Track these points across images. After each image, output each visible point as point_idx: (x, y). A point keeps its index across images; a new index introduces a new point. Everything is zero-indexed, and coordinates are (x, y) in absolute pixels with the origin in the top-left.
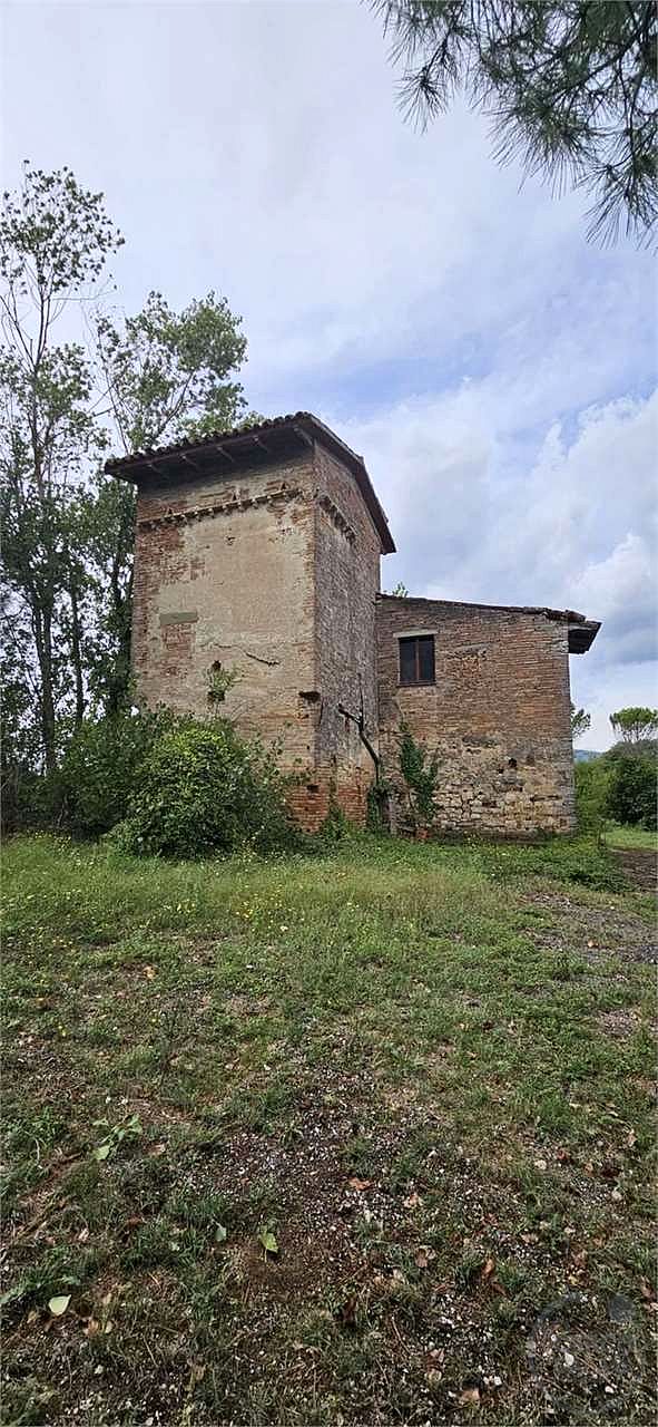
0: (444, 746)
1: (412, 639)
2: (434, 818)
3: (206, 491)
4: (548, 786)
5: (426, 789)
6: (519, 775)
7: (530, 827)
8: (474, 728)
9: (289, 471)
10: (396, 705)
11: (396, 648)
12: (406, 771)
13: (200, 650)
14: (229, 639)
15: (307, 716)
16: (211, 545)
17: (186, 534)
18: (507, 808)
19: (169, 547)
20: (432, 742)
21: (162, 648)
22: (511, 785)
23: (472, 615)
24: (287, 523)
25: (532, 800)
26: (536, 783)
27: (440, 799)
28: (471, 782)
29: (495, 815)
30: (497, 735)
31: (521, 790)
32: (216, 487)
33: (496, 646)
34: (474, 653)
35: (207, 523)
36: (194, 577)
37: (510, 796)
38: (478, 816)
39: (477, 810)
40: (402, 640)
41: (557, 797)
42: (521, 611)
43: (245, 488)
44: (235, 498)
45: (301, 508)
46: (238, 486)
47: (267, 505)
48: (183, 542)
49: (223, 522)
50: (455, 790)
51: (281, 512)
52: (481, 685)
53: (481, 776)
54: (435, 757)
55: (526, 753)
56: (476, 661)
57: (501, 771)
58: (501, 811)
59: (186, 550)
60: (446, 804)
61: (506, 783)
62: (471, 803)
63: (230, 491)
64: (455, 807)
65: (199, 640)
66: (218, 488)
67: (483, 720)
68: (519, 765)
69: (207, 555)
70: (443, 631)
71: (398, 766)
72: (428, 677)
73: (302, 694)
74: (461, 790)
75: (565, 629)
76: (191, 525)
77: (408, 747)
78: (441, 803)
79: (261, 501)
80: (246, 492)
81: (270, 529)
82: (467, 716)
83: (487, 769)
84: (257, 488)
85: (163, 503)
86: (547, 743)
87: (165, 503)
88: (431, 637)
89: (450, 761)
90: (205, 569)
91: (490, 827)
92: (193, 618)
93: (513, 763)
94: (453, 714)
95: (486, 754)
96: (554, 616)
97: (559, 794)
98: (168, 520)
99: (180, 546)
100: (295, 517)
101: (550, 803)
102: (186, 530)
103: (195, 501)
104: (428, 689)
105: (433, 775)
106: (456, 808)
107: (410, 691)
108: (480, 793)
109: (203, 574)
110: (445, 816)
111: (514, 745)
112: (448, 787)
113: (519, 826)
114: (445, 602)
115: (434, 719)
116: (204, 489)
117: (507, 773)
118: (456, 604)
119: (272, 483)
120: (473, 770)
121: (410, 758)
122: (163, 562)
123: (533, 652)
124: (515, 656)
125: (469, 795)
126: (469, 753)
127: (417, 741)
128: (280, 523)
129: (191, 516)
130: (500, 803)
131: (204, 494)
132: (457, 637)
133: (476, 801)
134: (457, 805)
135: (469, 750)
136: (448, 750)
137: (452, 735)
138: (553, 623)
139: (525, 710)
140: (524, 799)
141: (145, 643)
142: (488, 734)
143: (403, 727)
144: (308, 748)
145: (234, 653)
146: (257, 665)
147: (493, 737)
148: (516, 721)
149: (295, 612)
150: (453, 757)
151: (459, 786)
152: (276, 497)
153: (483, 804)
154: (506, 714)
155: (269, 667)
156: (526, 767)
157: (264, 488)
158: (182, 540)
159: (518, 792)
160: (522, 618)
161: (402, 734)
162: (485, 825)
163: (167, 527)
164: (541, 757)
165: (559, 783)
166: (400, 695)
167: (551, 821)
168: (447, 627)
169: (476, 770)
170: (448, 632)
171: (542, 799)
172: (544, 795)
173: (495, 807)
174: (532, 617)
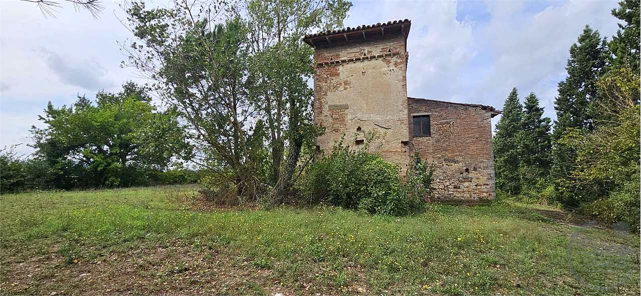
1: (419, 116)
2: (432, 194)
3: (349, 50)
4: (483, 180)
5: (428, 181)
6: (470, 175)
7: (475, 197)
8: (449, 155)
9: (392, 44)
10: (413, 145)
11: (412, 120)
13: (350, 121)
14: (365, 117)
15: (406, 152)
16: (354, 75)
18: (465, 189)
19: (332, 75)
20: (430, 161)
21: (330, 120)
22: (466, 179)
23: (447, 107)
24: (392, 67)
25: (476, 185)
26: (478, 178)
27: (434, 185)
28: (449, 178)
29: (459, 192)
30: (460, 158)
31: (471, 181)
32: (355, 49)
33: (458, 120)
34: (448, 123)
35: (351, 65)
36: (345, 89)
37: (466, 184)
38: (452, 193)
39: (452, 190)
40: (414, 117)
41: (487, 185)
42: (469, 105)
43: (370, 50)
44: (365, 55)
45: (399, 61)
46: (366, 49)
47: (382, 58)
48: (339, 73)
49: (359, 65)
50: (441, 181)
51: (389, 62)
52: (452, 137)
53: (453, 176)
54: (432, 167)
55: (473, 166)
56: (450, 127)
57: (462, 173)
58: (462, 190)
59: (341, 76)
60: (437, 187)
61: (464, 179)
62: (449, 187)
63: (362, 51)
65: (349, 117)
67: (453, 151)
68: (470, 171)
69: (351, 79)
70: (434, 113)
72: (428, 133)
73: (402, 142)
74: (444, 182)
75: (489, 114)
76: (343, 66)
78: (434, 187)
79: (379, 57)
80: (371, 52)
81: (384, 69)
82: (446, 150)
83: (456, 173)
84: (376, 50)
85: (328, 55)
86: (482, 162)
87: (329, 55)
88: (428, 116)
89: (438, 169)
90: (352, 86)
91: (458, 197)
92: (346, 107)
93: (467, 170)
94: (439, 149)
95: (455, 166)
96: (484, 108)
97: (488, 183)
98: (332, 63)
99: (338, 75)
100: (396, 64)
101: (484, 187)
102: (341, 68)
103: (345, 54)
104: (427, 138)
105: (431, 175)
106: (442, 189)
107: (420, 139)
108: (453, 183)
109: (350, 88)
110: (437, 193)
111: (467, 162)
112: (438, 180)
113: (471, 197)
114: (435, 101)
115: (431, 151)
116: (349, 49)
117: (465, 174)
118: (440, 102)
119: (383, 49)
122: (329, 81)
123: (476, 123)
124: (467, 124)
125: (448, 183)
126: (447, 166)
127: (423, 160)
128: (389, 67)
129: (344, 61)
130: (462, 187)
131: (348, 52)
132: (441, 116)
133: (451, 186)
135: (447, 165)
136: (437, 164)
137: (439, 158)
138: (484, 111)
139: (472, 148)
140: (472, 186)
141: (322, 118)
142: (455, 158)
143: (417, 154)
144: (407, 165)
145: (368, 124)
146: (379, 129)
147: (458, 159)
148: (468, 152)
149: (397, 106)
150: (440, 168)
151: (443, 180)
152: (386, 55)
153: (454, 188)
154: (464, 149)
155: (385, 130)
156: (473, 172)
157: (381, 50)
158: (339, 72)
159: (470, 183)
160: (470, 109)
161: (416, 158)
162: (455, 196)
163: (330, 66)
164: (480, 168)
165: (488, 179)
166: (415, 141)
167: (485, 195)
168: (436, 112)
169: (450, 173)
170: (436, 114)
171: (481, 185)
172: (481, 183)
173: (459, 188)
174: (475, 108)
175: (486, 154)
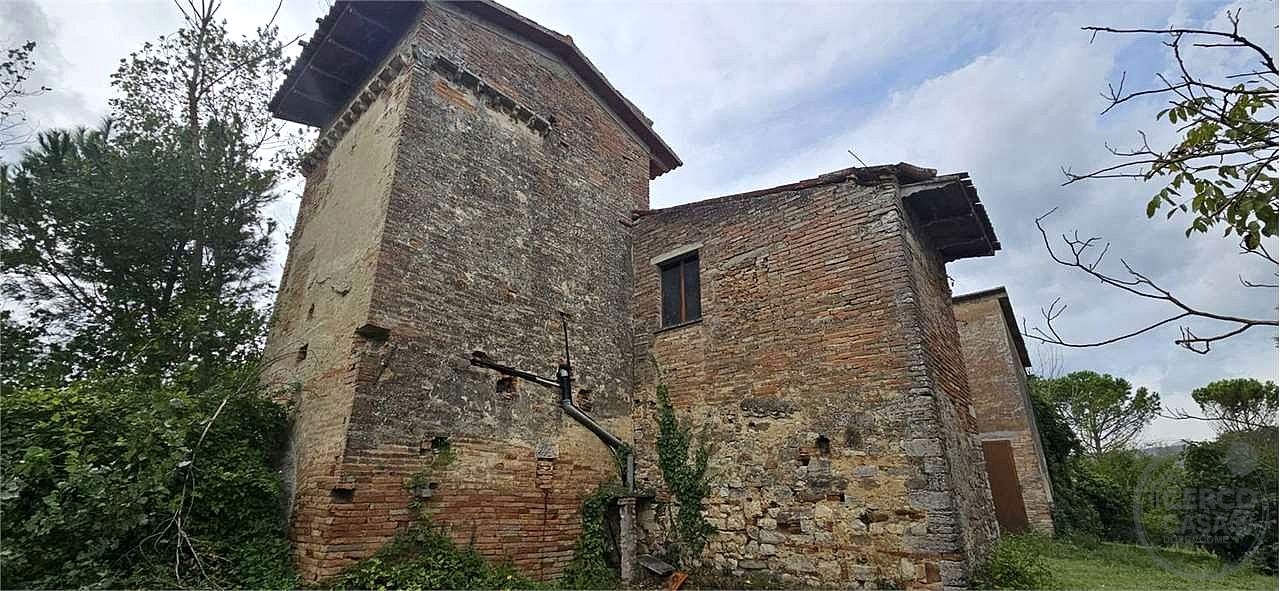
0: (716, 419)
1: (675, 261)
2: (705, 551)
4: (892, 491)
5: (693, 495)
6: (838, 468)
8: (758, 386)
10: (653, 360)
11: (656, 279)
12: (665, 464)
13: (307, 293)
14: (326, 271)
15: (354, 366)
16: (341, 161)
17: (330, 160)
18: (822, 536)
20: (698, 414)
22: (830, 489)
23: (744, 211)
24: (391, 103)
25: (866, 519)
26: (868, 483)
27: (713, 516)
28: (758, 481)
29: (799, 548)
30: (793, 395)
31: (842, 499)
33: (781, 246)
34: (750, 264)
36: (324, 205)
37: (824, 510)
38: (772, 550)
39: (769, 537)
40: (665, 267)
41: (914, 516)
42: (814, 183)
45: (403, 80)
48: (328, 170)
50: (734, 498)
51: (389, 94)
52: (765, 312)
53: (773, 472)
54: (704, 439)
55: (843, 422)
56: (755, 276)
57: (806, 462)
58: (810, 539)
59: (328, 177)
60: (721, 524)
61: (814, 485)
62: (761, 522)
64: (734, 530)
65: (309, 281)
67: (769, 370)
68: (834, 449)
69: (337, 175)
70: (710, 242)
71: (656, 457)
72: (695, 315)
73: (357, 333)
74: (743, 498)
75: (890, 194)
77: (668, 426)
78: (713, 523)
81: (379, 119)
82: (745, 366)
83: (781, 458)
86: (878, 402)
88: (692, 258)
89: (724, 445)
90: (333, 192)
91: (793, 573)
92: (312, 256)
93: (823, 443)
94: (726, 366)
95: (778, 429)
96: (867, 177)
97: (917, 507)
100: (398, 92)
101: (900, 528)
102: (331, 157)
104: (692, 331)
105: (700, 473)
106: (737, 533)
107: (672, 337)
108: (774, 505)
109: (330, 198)
110: (721, 547)
111: (821, 409)
112: (724, 493)
113: (845, 574)
115: (702, 376)
117: (814, 466)
118: (726, 199)
120: (759, 459)
121: (671, 440)
123: (839, 242)
124: (812, 255)
125: (755, 507)
126: (752, 431)
127: (679, 414)
128: (386, 107)
130: (807, 525)
132: (728, 245)
133: (767, 520)
134: (738, 527)
135: (751, 425)
136: (722, 427)
137: (727, 401)
138: (867, 189)
139: (836, 343)
140: (848, 518)
142: (778, 395)
143: (662, 392)
145: (325, 289)
147: (787, 399)
148: (821, 365)
150: (729, 438)
151: (739, 491)
153: (779, 527)
154: (805, 356)
156: (847, 451)
158: (328, 167)
159: (836, 503)
160: (817, 193)
162: (784, 569)
164: (872, 431)
165: (914, 485)
166: (659, 346)
168: (714, 234)
169: (763, 459)
170: (716, 241)
171: (884, 518)
172: (885, 509)
173: (798, 532)
174: (832, 188)
175: (896, 366)
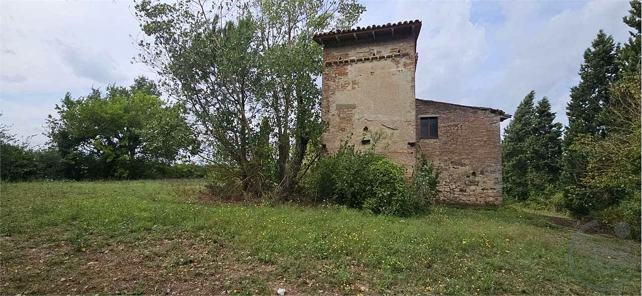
0: (442, 165)
1: (427, 118)
2: (437, 196)
3: (359, 50)
4: (490, 184)
5: (433, 183)
6: (477, 179)
7: (482, 201)
8: (456, 158)
9: (402, 44)
10: (419, 146)
11: (419, 122)
13: (357, 121)
14: (372, 117)
15: (412, 153)
16: (362, 75)
17: (349, 69)
18: (471, 193)
19: (340, 74)
20: (436, 163)
21: (338, 119)
22: (473, 183)
23: (455, 109)
24: (401, 68)
25: (482, 189)
26: (485, 182)
27: (440, 188)
28: (455, 181)
29: (465, 196)
30: (467, 162)
31: (478, 185)
33: (467, 123)
34: (456, 126)
35: (360, 65)
36: (354, 88)
37: (473, 188)
38: (458, 196)
40: (422, 118)
41: (494, 189)
42: (478, 108)
43: (379, 50)
44: (374, 55)
45: (408, 62)
46: (375, 49)
47: (391, 59)
48: (348, 73)
49: (368, 64)
50: (447, 184)
51: (398, 63)
52: (460, 139)
53: (459, 179)
54: (438, 169)
55: (480, 169)
56: (457, 129)
57: (468, 177)
58: (468, 193)
59: (349, 76)
60: (443, 190)
61: (471, 182)
62: (455, 190)
63: (371, 51)
65: (357, 116)
66: (366, 49)
67: (460, 155)
68: (477, 175)
69: (360, 79)
70: (442, 115)
72: (434, 134)
73: (409, 144)
75: (498, 117)
76: (351, 65)
77: (425, 165)
78: (440, 190)
79: (389, 57)
80: (380, 52)
81: (392, 70)
82: (454, 153)
83: (462, 176)
84: (386, 51)
85: (336, 55)
86: (490, 166)
87: (338, 54)
88: (436, 118)
89: (444, 171)
90: (360, 85)
91: (464, 200)
92: (353, 107)
93: (474, 174)
94: (447, 152)
95: (462, 169)
97: (495, 187)
98: (341, 62)
99: (346, 74)
100: (405, 65)
101: (491, 191)
102: (349, 67)
103: (353, 54)
104: (434, 140)
105: (437, 177)
106: (447, 192)
107: (426, 141)
108: (459, 186)
109: (358, 87)
110: (442, 195)
111: (474, 166)
112: (444, 183)
113: (477, 201)
114: (443, 103)
115: (437, 153)
117: (471, 178)
118: (448, 104)
119: (393, 49)
120: (455, 176)
121: (426, 170)
122: (337, 80)
123: (484, 126)
124: (476, 128)
125: (454, 186)
126: (454, 169)
127: (429, 162)
128: (397, 67)
129: (353, 61)
130: (468, 190)
131: (358, 52)
132: (448, 118)
133: (457, 189)
134: (448, 191)
135: (453, 167)
136: (444, 167)
137: (446, 161)
138: (493, 115)
139: (480, 151)
140: (479, 190)
141: (329, 116)
142: (463, 161)
143: (423, 156)
144: (413, 167)
145: (375, 124)
146: (387, 130)
147: (465, 162)
148: (476, 156)
149: (405, 107)
150: (446, 170)
151: (449, 183)
152: (395, 56)
153: (460, 191)
154: (471, 153)
155: (393, 131)
156: (480, 176)
157: (390, 51)
158: (347, 71)
159: (476, 186)
160: (479, 111)
161: (422, 159)
162: (461, 200)
163: (339, 65)
164: (487, 172)
165: (495, 183)
166: (422, 142)
167: (491, 199)
168: (444, 114)
169: (457, 176)
170: (444, 116)
171: (487, 189)
172: (488, 188)
173: (465, 192)
174: (484, 111)
175: (494, 158)
